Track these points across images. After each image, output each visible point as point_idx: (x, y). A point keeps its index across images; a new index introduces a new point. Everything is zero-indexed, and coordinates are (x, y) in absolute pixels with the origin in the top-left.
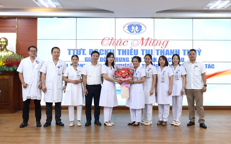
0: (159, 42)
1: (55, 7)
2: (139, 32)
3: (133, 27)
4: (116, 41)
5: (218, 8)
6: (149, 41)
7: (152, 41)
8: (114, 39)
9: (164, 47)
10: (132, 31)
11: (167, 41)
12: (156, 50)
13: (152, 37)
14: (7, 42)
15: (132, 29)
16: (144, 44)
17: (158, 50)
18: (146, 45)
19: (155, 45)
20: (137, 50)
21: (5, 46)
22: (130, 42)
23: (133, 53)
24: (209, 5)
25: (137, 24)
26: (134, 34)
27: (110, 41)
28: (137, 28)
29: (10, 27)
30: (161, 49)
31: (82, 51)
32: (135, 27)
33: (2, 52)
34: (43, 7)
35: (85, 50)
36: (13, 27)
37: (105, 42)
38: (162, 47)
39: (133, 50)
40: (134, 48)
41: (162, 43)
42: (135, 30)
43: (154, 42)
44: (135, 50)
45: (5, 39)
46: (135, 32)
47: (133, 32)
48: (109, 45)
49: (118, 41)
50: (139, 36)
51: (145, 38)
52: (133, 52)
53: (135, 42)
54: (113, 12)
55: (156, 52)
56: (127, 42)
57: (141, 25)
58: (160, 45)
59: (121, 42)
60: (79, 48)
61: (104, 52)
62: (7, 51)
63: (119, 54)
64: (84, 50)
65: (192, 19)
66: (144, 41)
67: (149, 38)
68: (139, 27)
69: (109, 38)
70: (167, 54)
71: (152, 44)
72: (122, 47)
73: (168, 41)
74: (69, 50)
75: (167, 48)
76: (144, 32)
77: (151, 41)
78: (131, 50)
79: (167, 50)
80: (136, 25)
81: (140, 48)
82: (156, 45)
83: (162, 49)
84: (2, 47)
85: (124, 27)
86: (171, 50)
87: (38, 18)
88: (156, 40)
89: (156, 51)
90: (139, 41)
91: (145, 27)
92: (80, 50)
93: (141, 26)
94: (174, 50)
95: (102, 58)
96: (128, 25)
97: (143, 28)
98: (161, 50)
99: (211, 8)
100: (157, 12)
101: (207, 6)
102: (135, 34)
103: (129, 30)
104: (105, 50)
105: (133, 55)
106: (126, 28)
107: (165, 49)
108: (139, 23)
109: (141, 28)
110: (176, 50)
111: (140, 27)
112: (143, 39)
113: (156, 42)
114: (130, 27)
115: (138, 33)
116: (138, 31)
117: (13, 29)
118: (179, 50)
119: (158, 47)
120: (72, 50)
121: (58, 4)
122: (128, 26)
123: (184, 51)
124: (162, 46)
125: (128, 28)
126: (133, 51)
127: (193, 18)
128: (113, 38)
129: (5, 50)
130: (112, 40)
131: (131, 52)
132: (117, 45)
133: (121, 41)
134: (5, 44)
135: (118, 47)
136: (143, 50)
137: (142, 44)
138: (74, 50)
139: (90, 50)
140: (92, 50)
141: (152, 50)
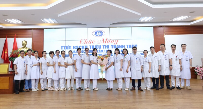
0: (113, 41)
1: (54, 22)
2: (101, 35)
3: (98, 33)
4: (89, 41)
5: (146, 21)
6: (107, 41)
8: (87, 39)
9: (115, 44)
10: (97, 35)
13: (108, 38)
14: (26, 43)
16: (104, 42)
17: (112, 46)
18: (105, 43)
20: (100, 46)
21: (26, 45)
22: (96, 41)
24: (140, 19)
27: (85, 41)
28: (100, 33)
29: (29, 34)
31: (69, 47)
33: (24, 49)
34: (47, 23)
36: (30, 34)
37: (82, 42)
38: (114, 44)
40: (98, 45)
41: (114, 41)
43: (110, 41)
44: (99, 46)
45: (25, 41)
46: (99, 35)
47: (98, 36)
48: (85, 43)
50: (101, 38)
51: (105, 39)
53: (99, 41)
54: (86, 25)
55: (111, 46)
56: (95, 41)
57: (102, 32)
59: (92, 42)
60: (67, 45)
61: (82, 47)
62: (27, 48)
63: (90, 48)
64: (70, 47)
66: (104, 40)
67: (107, 39)
71: (109, 42)
72: (92, 44)
73: (118, 40)
74: (62, 47)
75: (117, 44)
76: (104, 35)
77: (108, 41)
78: (97, 46)
81: (102, 44)
84: (24, 46)
85: (93, 33)
86: (120, 45)
87: (44, 29)
90: (102, 41)
91: (105, 33)
92: (68, 46)
94: (121, 45)
97: (103, 33)
98: (114, 45)
99: (142, 21)
100: (111, 24)
101: (139, 20)
103: (96, 35)
104: (82, 46)
106: (94, 33)
107: (116, 45)
108: (101, 30)
110: (123, 45)
111: (102, 33)
112: (103, 39)
113: (111, 41)
114: (96, 33)
116: (100, 35)
117: (30, 35)
118: (124, 45)
119: (112, 44)
120: (64, 46)
121: (55, 21)
123: (127, 45)
124: (114, 43)
126: (98, 46)
127: (131, 27)
128: (86, 39)
129: (25, 48)
130: (86, 40)
134: (25, 44)
135: (90, 44)
136: (104, 46)
137: (103, 42)
138: (64, 47)
139: (74, 46)
140: (75, 46)
141: (109, 46)
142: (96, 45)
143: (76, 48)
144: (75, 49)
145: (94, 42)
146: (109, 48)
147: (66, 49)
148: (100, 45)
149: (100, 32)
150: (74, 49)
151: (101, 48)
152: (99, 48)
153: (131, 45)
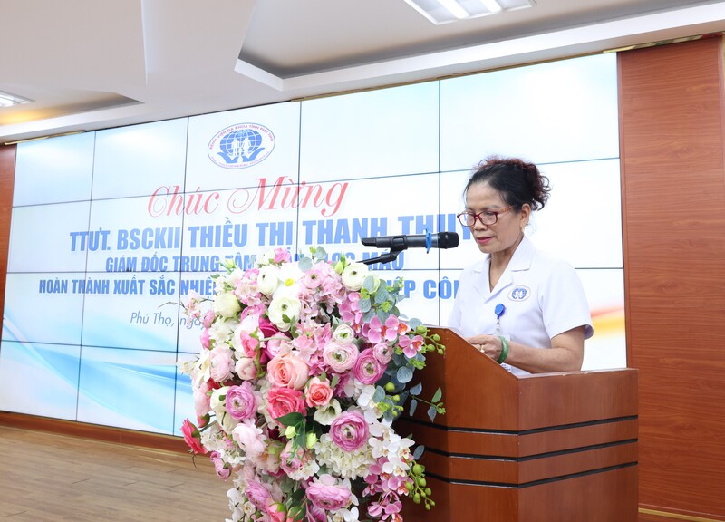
0: (313, 193)
2: (252, 158)
3: (235, 144)
4: (187, 198)
6: (283, 190)
7: (294, 189)
8: (181, 190)
9: (330, 210)
10: (232, 158)
11: (343, 183)
12: (304, 223)
13: (291, 174)
15: (231, 151)
16: (267, 203)
17: (309, 225)
18: (271, 207)
19: (300, 205)
20: (245, 226)
22: (224, 197)
23: (231, 240)
25: (248, 128)
26: (237, 168)
27: (170, 199)
28: (247, 143)
30: (322, 218)
31: (101, 237)
32: (243, 139)
35: (109, 232)
37: (158, 204)
38: (323, 211)
39: (231, 227)
40: (236, 220)
41: (324, 194)
42: (240, 151)
43: (299, 190)
44: (237, 227)
46: (240, 159)
47: (235, 160)
48: (168, 214)
49: (192, 197)
50: (251, 175)
51: (271, 180)
52: (231, 235)
53: (241, 197)
55: (303, 230)
56: (217, 197)
57: (261, 133)
58: (318, 204)
59: (201, 201)
60: (94, 229)
61: (153, 239)
63: (193, 245)
64: (106, 233)
65: (438, 81)
66: (267, 190)
67: (281, 179)
68: (253, 138)
69: (168, 190)
70: (342, 237)
71: (293, 202)
72: (201, 220)
73: (346, 185)
74: (74, 235)
75: (341, 215)
76: (268, 155)
77: (288, 190)
78: (227, 227)
79: (343, 223)
80: (245, 135)
82: (304, 205)
83: (325, 219)
85: (211, 146)
86: (356, 221)
88: (304, 183)
89: (305, 227)
90: (253, 192)
91: (272, 138)
92: (97, 233)
93: (259, 137)
94: (365, 220)
95: (148, 259)
96: (222, 138)
97: (265, 141)
98: (321, 223)
102: (242, 167)
103: (224, 155)
104: (158, 230)
105: (230, 245)
106: (217, 148)
107: (335, 219)
108: (253, 125)
109: (259, 143)
110: (374, 220)
111: (256, 139)
112: (263, 184)
113: (303, 192)
114: (226, 144)
115: (248, 163)
116: (248, 156)
118: (384, 220)
119: (311, 213)
120: (81, 233)
122: (223, 142)
123: (405, 220)
124: (324, 205)
125: (222, 147)
126: (232, 231)
128: (177, 187)
130: (176, 193)
131: (227, 235)
132: (189, 212)
133: (200, 196)
135: (191, 220)
136: (262, 227)
137: (261, 203)
138: (83, 234)
139: (120, 232)
140: (126, 232)
141: (290, 224)
142: (222, 223)
143: (129, 240)
144: (125, 247)
145: (213, 203)
146: (289, 242)
147: (89, 251)
148: (241, 223)
149: (247, 139)
150: (119, 247)
151: (244, 242)
152: (237, 244)
153: (430, 218)
